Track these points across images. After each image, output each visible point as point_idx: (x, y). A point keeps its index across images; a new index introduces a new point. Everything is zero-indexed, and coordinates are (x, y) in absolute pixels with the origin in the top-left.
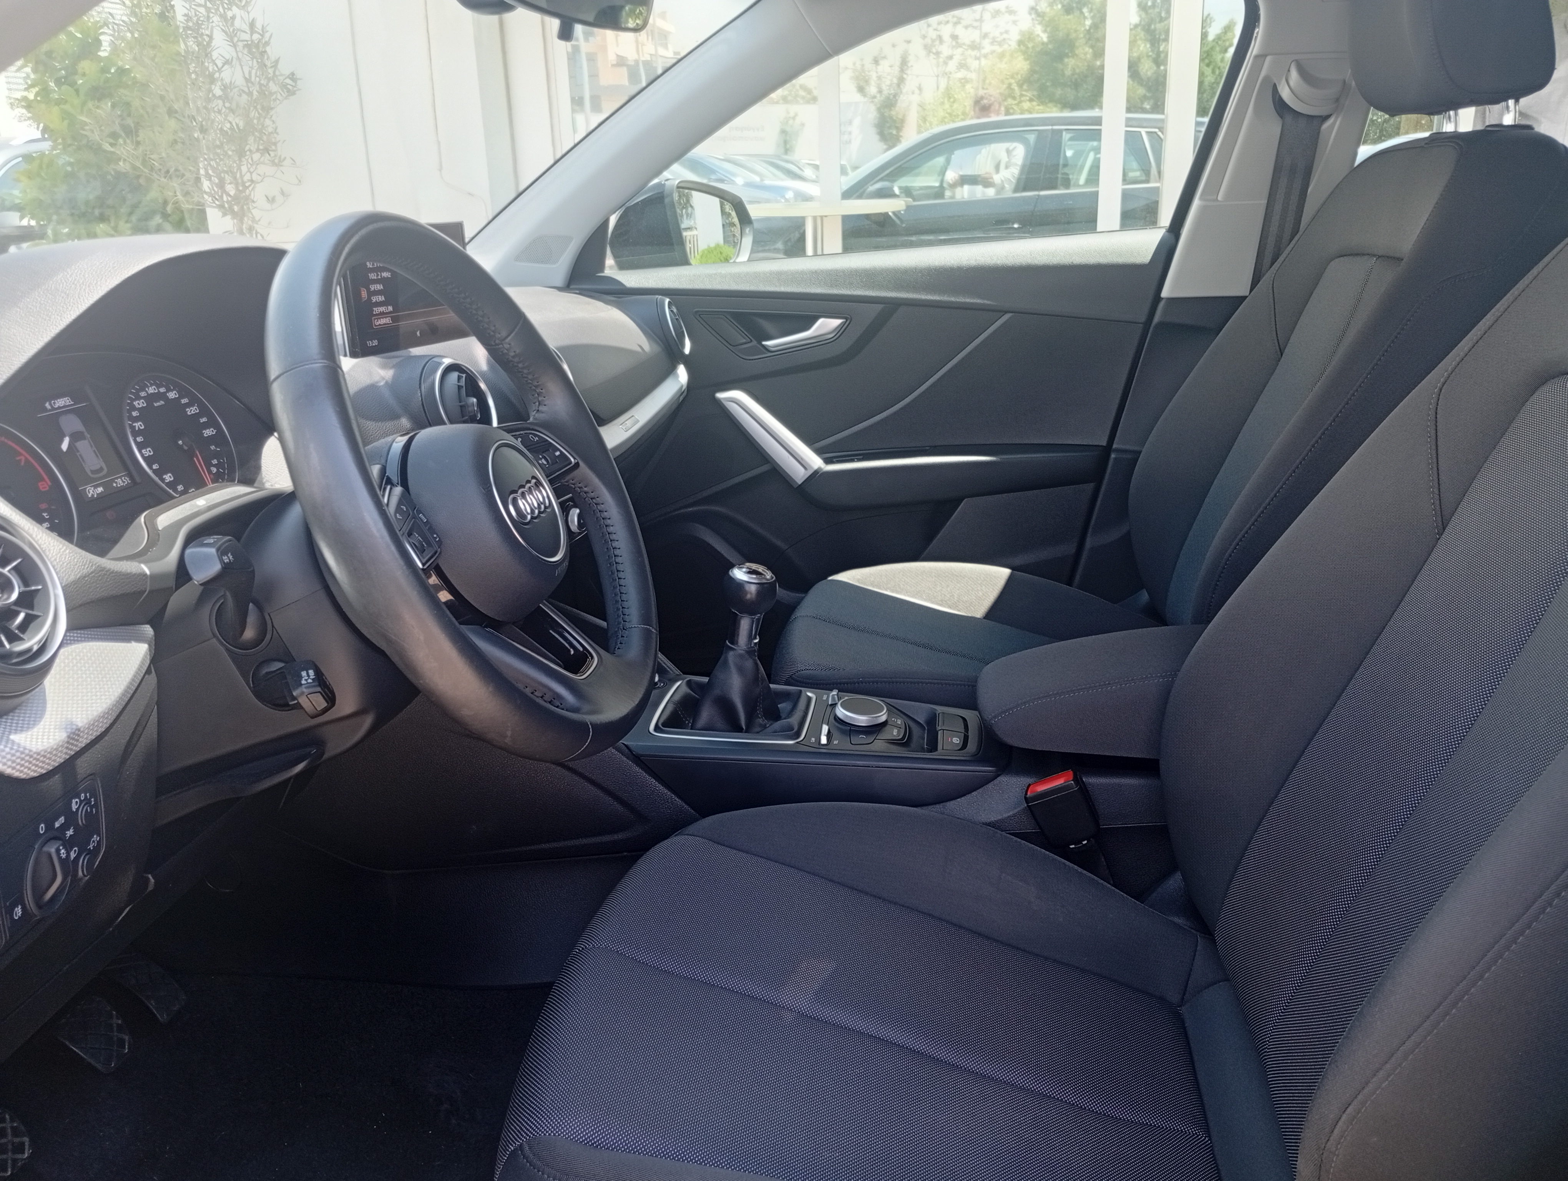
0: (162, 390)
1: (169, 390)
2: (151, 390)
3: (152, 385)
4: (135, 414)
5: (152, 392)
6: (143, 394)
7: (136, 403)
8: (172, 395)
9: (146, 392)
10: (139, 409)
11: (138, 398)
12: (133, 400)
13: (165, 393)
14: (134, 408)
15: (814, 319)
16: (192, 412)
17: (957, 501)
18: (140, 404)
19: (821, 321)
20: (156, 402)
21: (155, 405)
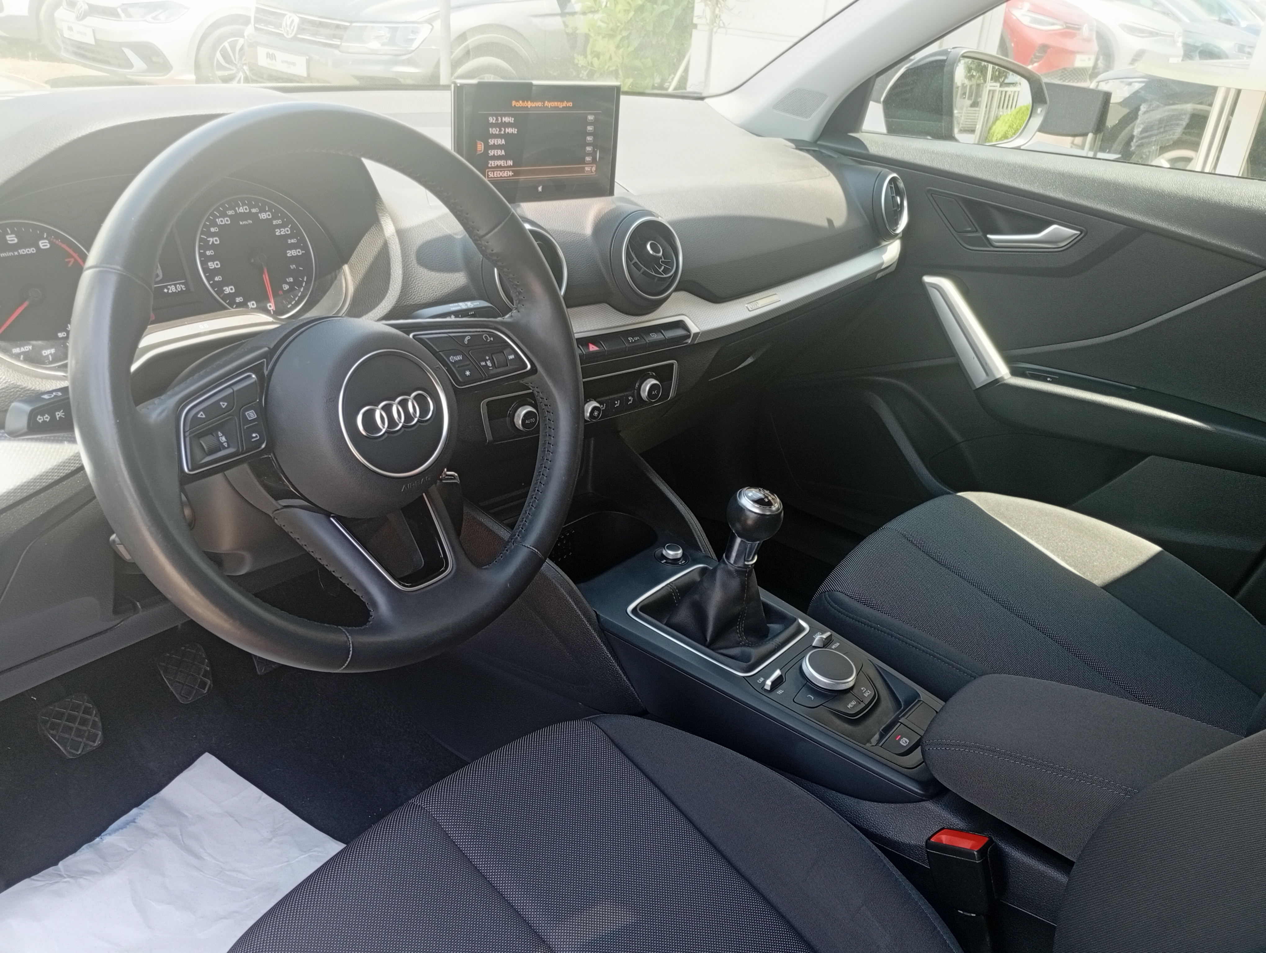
0: (254, 210)
1: (262, 210)
2: (241, 210)
3: (244, 204)
4: (213, 230)
5: (243, 211)
6: (230, 213)
7: (219, 221)
8: (263, 216)
9: (236, 211)
10: (220, 226)
11: (224, 215)
12: (216, 217)
13: (257, 214)
14: (215, 224)
15: (1049, 224)
16: (282, 233)
17: (1143, 456)
18: (226, 221)
19: (1054, 227)
20: (242, 221)
21: (241, 223)
